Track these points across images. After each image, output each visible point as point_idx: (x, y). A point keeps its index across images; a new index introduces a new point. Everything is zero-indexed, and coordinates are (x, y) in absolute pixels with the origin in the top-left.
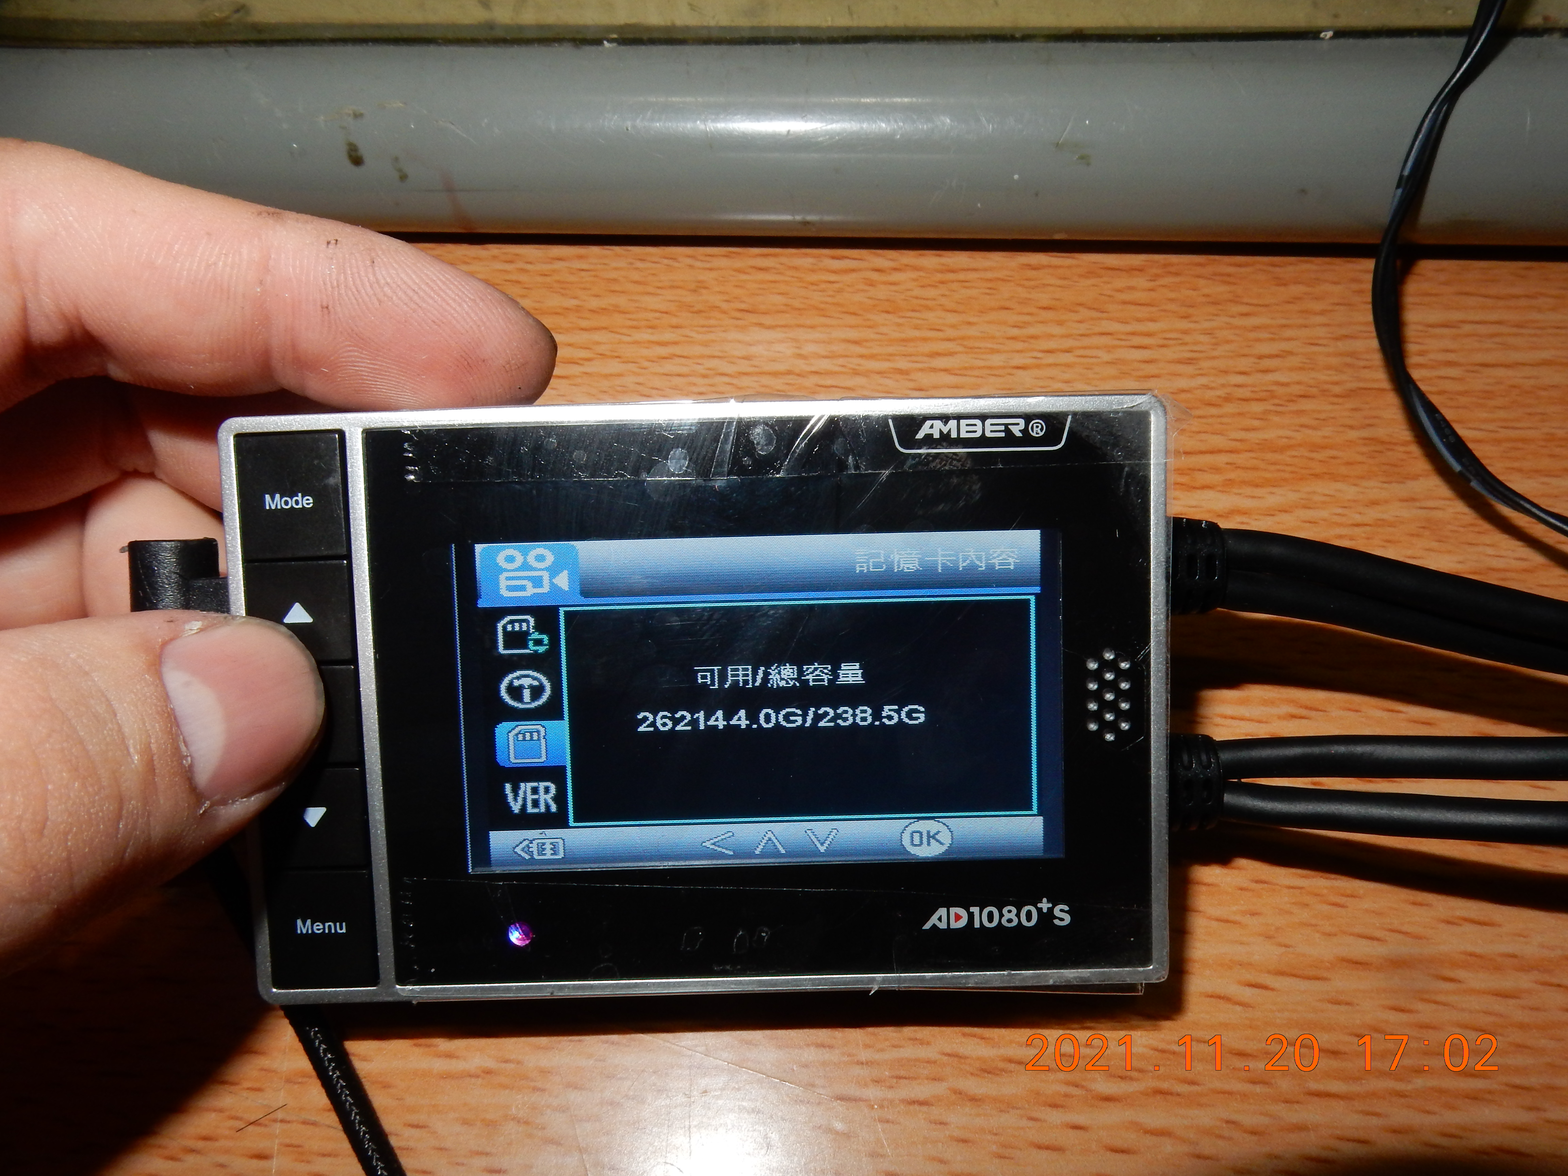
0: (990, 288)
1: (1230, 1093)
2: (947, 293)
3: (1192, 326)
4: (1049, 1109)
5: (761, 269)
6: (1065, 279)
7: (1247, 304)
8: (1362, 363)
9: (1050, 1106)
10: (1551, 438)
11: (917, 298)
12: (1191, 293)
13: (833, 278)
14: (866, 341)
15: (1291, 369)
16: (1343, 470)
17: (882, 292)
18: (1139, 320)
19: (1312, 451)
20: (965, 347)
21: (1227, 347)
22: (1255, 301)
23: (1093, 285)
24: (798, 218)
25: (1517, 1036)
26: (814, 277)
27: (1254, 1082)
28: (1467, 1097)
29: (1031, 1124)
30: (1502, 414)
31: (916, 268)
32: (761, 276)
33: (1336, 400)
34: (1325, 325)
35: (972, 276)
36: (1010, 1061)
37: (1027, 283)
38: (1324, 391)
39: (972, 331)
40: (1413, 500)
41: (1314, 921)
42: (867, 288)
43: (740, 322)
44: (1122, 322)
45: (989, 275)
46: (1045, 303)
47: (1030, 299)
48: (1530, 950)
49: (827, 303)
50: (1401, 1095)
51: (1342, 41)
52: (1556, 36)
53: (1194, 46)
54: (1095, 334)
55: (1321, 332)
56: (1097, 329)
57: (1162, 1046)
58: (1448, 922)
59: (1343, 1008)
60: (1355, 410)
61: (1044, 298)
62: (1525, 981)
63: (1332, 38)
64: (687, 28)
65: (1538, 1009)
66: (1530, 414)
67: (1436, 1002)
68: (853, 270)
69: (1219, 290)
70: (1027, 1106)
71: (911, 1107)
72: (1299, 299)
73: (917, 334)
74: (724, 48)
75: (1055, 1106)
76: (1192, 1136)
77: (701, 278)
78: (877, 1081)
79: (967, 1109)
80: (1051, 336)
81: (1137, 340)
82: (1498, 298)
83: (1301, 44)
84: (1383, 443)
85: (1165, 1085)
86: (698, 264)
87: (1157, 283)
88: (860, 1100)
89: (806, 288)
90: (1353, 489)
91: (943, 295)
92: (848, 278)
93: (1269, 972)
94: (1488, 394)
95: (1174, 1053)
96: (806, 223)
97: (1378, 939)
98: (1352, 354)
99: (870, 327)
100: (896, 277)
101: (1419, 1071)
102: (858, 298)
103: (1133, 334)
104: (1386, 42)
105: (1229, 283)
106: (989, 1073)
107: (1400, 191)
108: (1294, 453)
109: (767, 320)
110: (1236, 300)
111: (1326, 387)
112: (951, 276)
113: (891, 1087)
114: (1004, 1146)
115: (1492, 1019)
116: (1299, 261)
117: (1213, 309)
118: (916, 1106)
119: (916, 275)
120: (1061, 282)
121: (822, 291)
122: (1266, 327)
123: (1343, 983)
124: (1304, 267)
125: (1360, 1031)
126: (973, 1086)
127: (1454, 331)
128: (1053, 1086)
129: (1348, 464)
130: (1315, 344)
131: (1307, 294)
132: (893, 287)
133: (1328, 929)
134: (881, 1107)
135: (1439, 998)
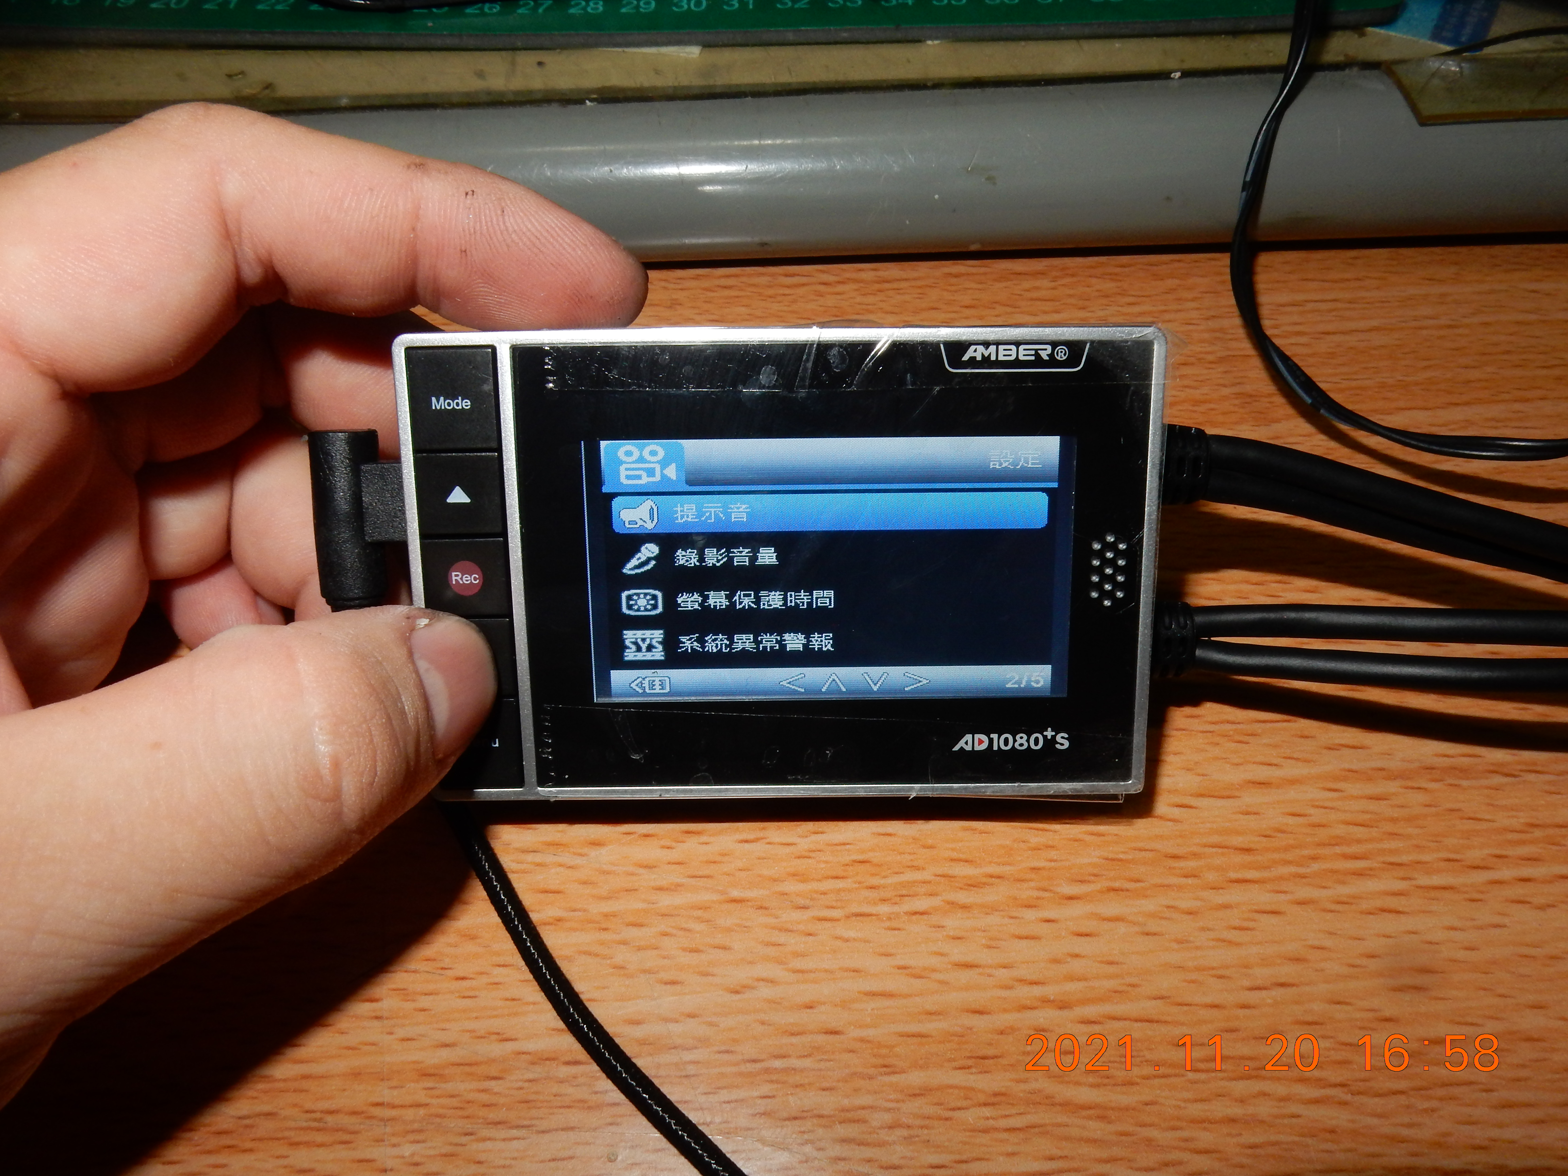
0: (920, 294)
1: (1168, 886)
2: (885, 299)
4: (1025, 909)
5: (725, 287)
6: (982, 283)
7: (1133, 296)
8: (1230, 337)
9: (1026, 906)
10: (1383, 386)
11: (859, 304)
12: (1086, 289)
13: (787, 291)
17: (830, 301)
18: (1045, 312)
19: (1194, 406)
22: (1139, 294)
23: (1006, 287)
24: (755, 239)
25: (1389, 827)
26: (771, 292)
27: (1186, 877)
28: (1354, 874)
29: (1012, 921)
31: (855, 281)
32: (727, 293)
33: (1210, 366)
34: (1198, 309)
35: (903, 285)
36: (991, 876)
37: (949, 288)
38: (1199, 359)
41: (1224, 756)
42: (818, 298)
45: (919, 283)
47: (954, 300)
48: (1394, 764)
49: (785, 311)
50: (1303, 876)
51: (1189, 79)
52: (1355, 70)
53: (1072, 87)
55: (1194, 314)
57: (1111, 856)
58: (1330, 749)
59: (1252, 817)
60: (1226, 372)
61: (966, 299)
62: (1392, 787)
63: (1180, 78)
64: (655, 88)
65: (1403, 806)
66: (1365, 368)
67: (1326, 808)
68: (803, 285)
69: (1109, 286)
70: (1007, 908)
71: (914, 917)
72: (1175, 290)
74: (687, 103)
75: (1030, 907)
76: (1140, 919)
77: (674, 297)
78: (884, 900)
79: (959, 915)
82: (1333, 281)
83: (1157, 83)
84: (1251, 396)
85: (1117, 885)
86: (671, 286)
87: (1059, 283)
88: (871, 915)
89: (765, 300)
92: (801, 291)
93: (1191, 795)
94: (1332, 355)
95: (1121, 860)
96: (764, 245)
97: (1276, 765)
98: (1222, 330)
100: (840, 288)
101: (1314, 858)
104: (1223, 79)
105: (1116, 280)
106: (974, 886)
107: (1244, 193)
108: (1180, 408)
110: (1123, 293)
111: (1202, 356)
112: (887, 286)
113: (896, 903)
114: (991, 939)
115: (1368, 816)
116: (1172, 260)
117: (1104, 301)
118: (918, 916)
119: (855, 286)
120: (980, 286)
121: (779, 302)
122: (1150, 313)
123: (1251, 798)
124: (1176, 265)
125: (1268, 833)
126: (962, 897)
127: (1301, 308)
128: (1027, 892)
129: (1224, 413)
130: (1190, 324)
131: (1180, 286)
132: (839, 297)
133: (1236, 761)
134: (890, 919)
135: (1327, 804)
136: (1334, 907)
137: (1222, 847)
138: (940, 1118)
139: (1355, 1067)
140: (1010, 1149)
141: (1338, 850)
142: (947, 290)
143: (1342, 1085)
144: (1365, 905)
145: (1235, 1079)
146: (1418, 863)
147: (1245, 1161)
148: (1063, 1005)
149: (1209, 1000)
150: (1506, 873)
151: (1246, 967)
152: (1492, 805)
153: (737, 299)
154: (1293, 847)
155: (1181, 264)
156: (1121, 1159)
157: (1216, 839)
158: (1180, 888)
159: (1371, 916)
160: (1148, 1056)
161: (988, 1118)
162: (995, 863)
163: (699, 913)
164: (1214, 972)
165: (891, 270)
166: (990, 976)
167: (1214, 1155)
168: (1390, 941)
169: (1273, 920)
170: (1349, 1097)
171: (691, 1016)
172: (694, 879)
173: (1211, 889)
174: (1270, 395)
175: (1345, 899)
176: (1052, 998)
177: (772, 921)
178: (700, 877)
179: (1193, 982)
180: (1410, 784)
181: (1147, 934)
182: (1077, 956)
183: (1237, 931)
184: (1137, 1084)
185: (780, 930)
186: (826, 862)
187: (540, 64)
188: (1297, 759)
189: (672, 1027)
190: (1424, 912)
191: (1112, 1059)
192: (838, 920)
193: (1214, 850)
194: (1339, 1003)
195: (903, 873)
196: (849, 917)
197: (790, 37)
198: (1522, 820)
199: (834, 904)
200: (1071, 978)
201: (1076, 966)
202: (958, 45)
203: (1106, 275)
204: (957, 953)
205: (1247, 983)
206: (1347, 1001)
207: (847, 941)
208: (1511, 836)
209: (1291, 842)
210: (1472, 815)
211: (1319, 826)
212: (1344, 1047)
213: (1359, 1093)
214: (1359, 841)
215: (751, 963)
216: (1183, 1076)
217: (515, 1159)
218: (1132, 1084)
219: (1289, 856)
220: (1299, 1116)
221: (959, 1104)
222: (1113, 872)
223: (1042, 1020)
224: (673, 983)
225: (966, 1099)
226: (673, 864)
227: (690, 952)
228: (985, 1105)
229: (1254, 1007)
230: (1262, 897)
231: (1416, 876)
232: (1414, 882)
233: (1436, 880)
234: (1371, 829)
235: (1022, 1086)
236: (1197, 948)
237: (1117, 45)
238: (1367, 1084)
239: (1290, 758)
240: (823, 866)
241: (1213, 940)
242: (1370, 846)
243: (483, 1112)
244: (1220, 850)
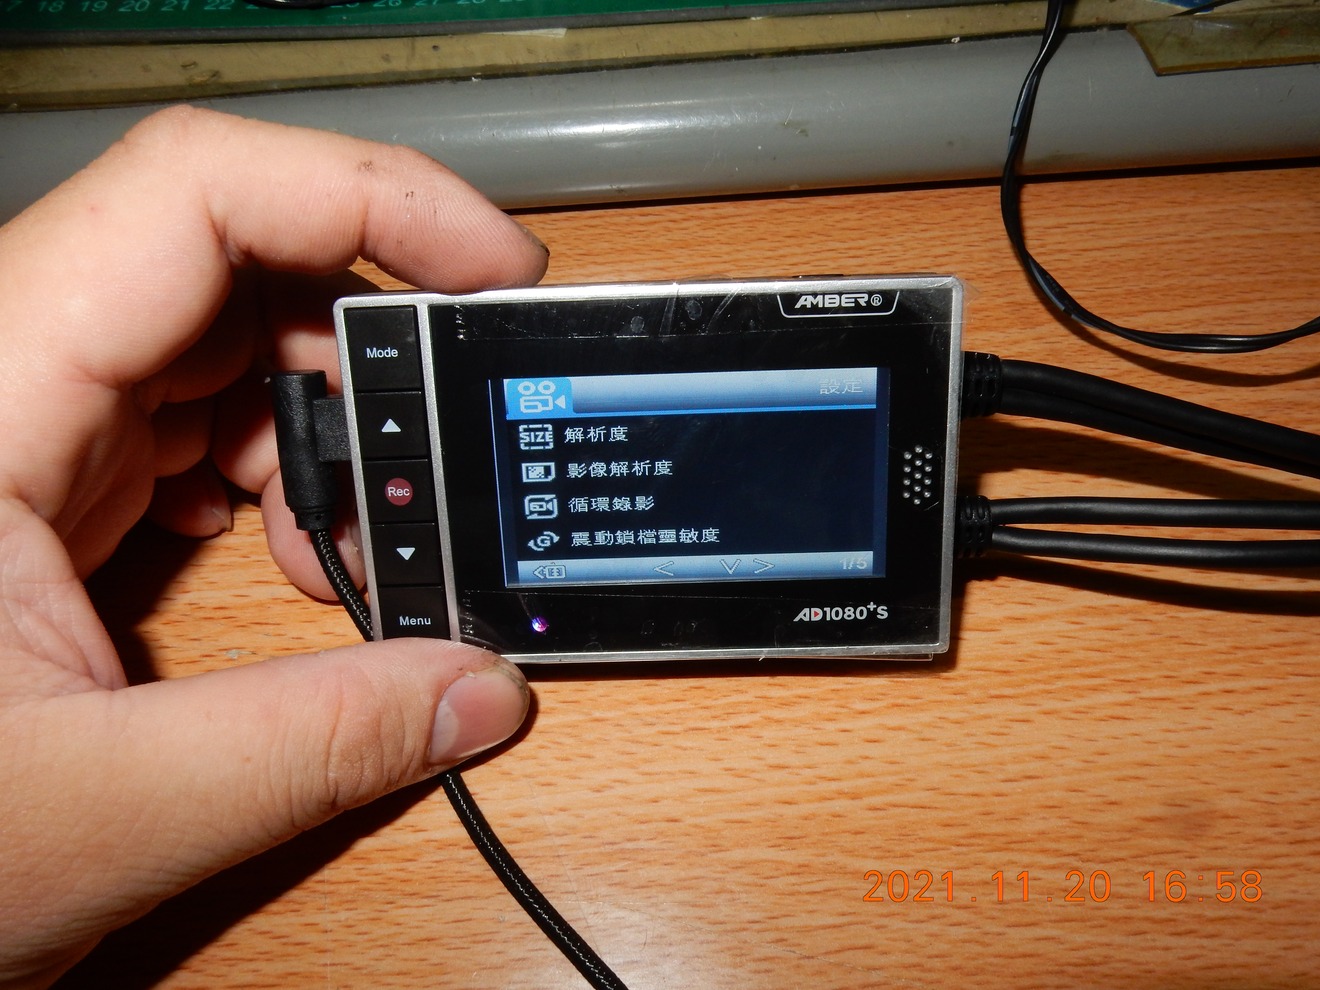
0: (751, 227)
1: (941, 702)
2: (721, 232)
3: (890, 240)
4: (826, 722)
5: (592, 226)
6: (801, 217)
7: (925, 223)
8: (1001, 256)
9: (827, 720)
10: (1130, 293)
11: (701, 237)
12: (887, 219)
13: (642, 228)
14: (669, 267)
15: (957, 263)
16: (994, 324)
17: (677, 235)
18: (853, 240)
20: (737, 266)
21: (914, 252)
22: (931, 222)
23: (821, 220)
24: (615, 187)
25: (1121, 652)
26: (629, 229)
27: (955, 694)
28: (1090, 689)
29: (815, 732)
30: (1098, 280)
32: (592, 231)
33: (987, 280)
34: (979, 233)
35: (737, 220)
36: (800, 697)
37: (774, 221)
39: (740, 256)
40: (1041, 338)
41: (989, 598)
42: (666, 233)
43: (580, 263)
44: (842, 242)
45: (749, 218)
46: (789, 234)
47: (778, 232)
49: (640, 245)
50: (1049, 692)
51: (966, 43)
52: (1105, 30)
53: (869, 53)
54: (824, 251)
55: (975, 238)
56: (824, 248)
59: (1010, 646)
60: (1000, 285)
61: (788, 231)
62: (1124, 620)
63: (959, 42)
64: (527, 65)
65: (1132, 635)
66: (1115, 279)
67: (1069, 637)
68: (655, 222)
69: (906, 216)
70: (812, 722)
71: (738, 730)
72: (960, 217)
73: (703, 260)
74: (554, 77)
75: (830, 720)
76: (918, 728)
77: (550, 235)
78: (715, 717)
79: (774, 727)
80: (794, 255)
81: (852, 253)
82: (1092, 206)
83: (939, 47)
84: (1021, 304)
85: (900, 701)
87: (864, 215)
88: (705, 729)
89: (624, 236)
90: (1002, 335)
91: (719, 234)
92: (652, 228)
94: (1087, 268)
96: (620, 191)
98: (995, 250)
99: (670, 258)
100: (685, 224)
101: (1059, 677)
102: (661, 240)
103: (850, 249)
104: (995, 41)
105: (911, 211)
107: (1012, 137)
109: (600, 259)
110: (917, 222)
111: (980, 272)
112: (723, 221)
113: (724, 720)
114: (799, 746)
115: (1104, 643)
116: (958, 193)
117: (902, 229)
118: (741, 729)
119: (699, 222)
120: (799, 219)
121: (635, 238)
122: (939, 237)
123: (1009, 631)
124: (962, 196)
125: (1022, 658)
126: (777, 714)
127: (1064, 230)
128: (828, 709)
129: (997, 319)
130: (972, 246)
131: (964, 214)
132: (684, 232)
133: (998, 601)
134: (719, 732)
135: (1072, 634)
136: (1073, 716)
137: (986, 670)
138: (756, 885)
139: (1086, 840)
140: (810, 907)
141: (1078, 670)
142: (773, 223)
143: (1075, 855)
144: (1099, 714)
145: (988, 851)
146: (1143, 679)
147: (995, 914)
148: (855, 796)
149: (971, 790)
150: (1213, 686)
151: (1001, 764)
152: (1205, 632)
153: (601, 236)
154: (1042, 669)
155: (965, 196)
156: (898, 914)
157: (979, 664)
158: (950, 703)
159: (1103, 722)
160: (922, 834)
161: (794, 885)
162: (803, 686)
163: (569, 730)
164: (976, 768)
165: (727, 208)
166: (798, 774)
167: (971, 910)
168: (1118, 741)
169: (1025, 727)
170: (1079, 864)
171: (563, 810)
172: (565, 704)
173: (975, 703)
174: (1033, 304)
175: (1083, 709)
176: (846, 790)
177: (626, 735)
178: (569, 702)
179: (958, 776)
180: (1138, 617)
181: (923, 740)
182: (867, 758)
183: (994, 737)
184: (913, 856)
185: (633, 742)
186: (669, 688)
187: (435, 47)
188: (1048, 599)
189: (547, 818)
190: (1145, 718)
191: (893, 837)
192: (678, 734)
193: (979, 672)
194: (1074, 791)
195: (730, 696)
196: (686, 731)
197: (639, 18)
198: (1229, 644)
199: (675, 721)
200: (861, 775)
201: (866, 766)
202: (777, 21)
203: (902, 206)
204: (772, 757)
205: (1001, 776)
206: (1081, 789)
207: (685, 750)
208: (1218, 657)
209: (1041, 665)
210: (1187, 641)
211: (1063, 652)
212: (1077, 825)
213: (1088, 861)
214: (1095, 663)
215: (609, 768)
216: (948, 849)
217: (425, 921)
218: (907, 856)
219: (1039, 676)
220: (1039, 879)
221: (771, 874)
222: (898, 691)
223: (838, 808)
224: (549, 784)
225: (777, 870)
226: (549, 692)
227: (562, 760)
228: (792, 874)
229: (1007, 796)
230: (1015, 709)
231: (1140, 690)
232: (1138, 695)
233: (1156, 693)
234: (1105, 654)
235: (822, 859)
236: (963, 750)
237: (908, 16)
238: (1095, 853)
239: (1041, 598)
240: (666, 691)
241: (975, 743)
242: (1104, 667)
243: (401, 886)
244: (983, 673)
